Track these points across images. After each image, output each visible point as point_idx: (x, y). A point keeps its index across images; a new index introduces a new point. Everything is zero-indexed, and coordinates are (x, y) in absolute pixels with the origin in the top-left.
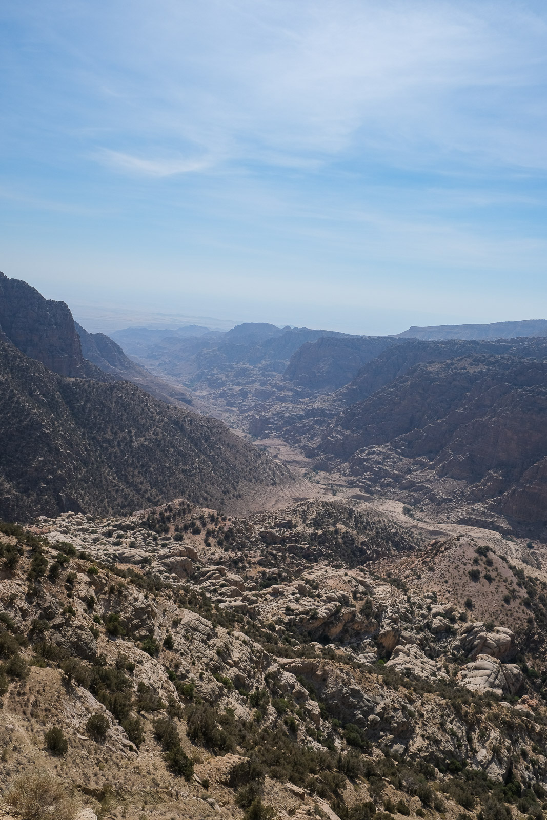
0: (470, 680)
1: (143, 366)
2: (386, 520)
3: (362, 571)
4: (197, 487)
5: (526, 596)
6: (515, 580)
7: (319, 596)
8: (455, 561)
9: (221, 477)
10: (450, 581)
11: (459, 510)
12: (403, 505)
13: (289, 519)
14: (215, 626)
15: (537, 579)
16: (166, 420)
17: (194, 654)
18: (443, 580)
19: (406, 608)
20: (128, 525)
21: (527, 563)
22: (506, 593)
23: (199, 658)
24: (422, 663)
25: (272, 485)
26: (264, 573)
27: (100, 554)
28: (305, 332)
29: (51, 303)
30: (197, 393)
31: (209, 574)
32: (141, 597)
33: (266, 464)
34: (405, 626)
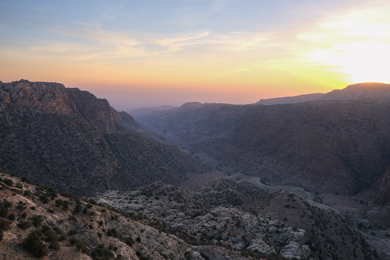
0: (285, 253)
1: (143, 124)
2: (252, 186)
3: (238, 208)
4: (167, 176)
5: (311, 214)
6: (306, 207)
7: (217, 220)
8: (279, 201)
9: (178, 171)
10: (277, 210)
11: (285, 179)
12: (260, 179)
13: (207, 187)
14: (160, 232)
15: (316, 207)
16: (152, 147)
17: (150, 244)
18: (274, 210)
19: (257, 223)
20: (135, 194)
21: (316, 201)
22: (302, 214)
23: (152, 246)
24: (263, 246)
25: (201, 173)
26: (194, 212)
27: (121, 207)
28: (214, 105)
29: (100, 100)
30: (167, 135)
31: (170, 213)
32: (126, 220)
33: (198, 164)
34: (256, 231)
